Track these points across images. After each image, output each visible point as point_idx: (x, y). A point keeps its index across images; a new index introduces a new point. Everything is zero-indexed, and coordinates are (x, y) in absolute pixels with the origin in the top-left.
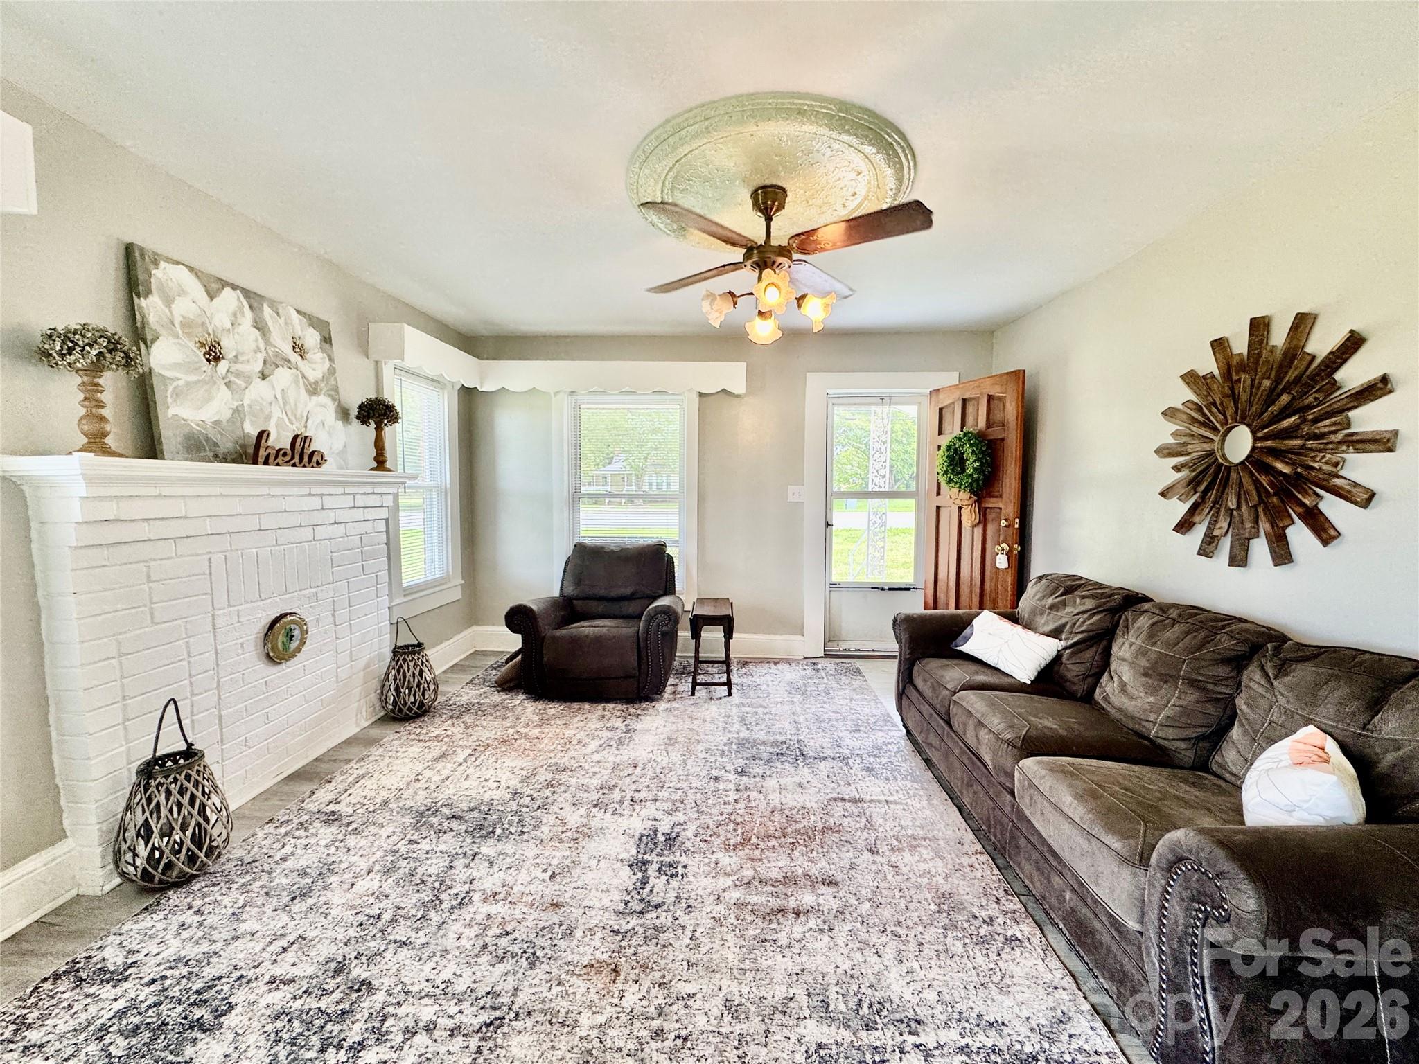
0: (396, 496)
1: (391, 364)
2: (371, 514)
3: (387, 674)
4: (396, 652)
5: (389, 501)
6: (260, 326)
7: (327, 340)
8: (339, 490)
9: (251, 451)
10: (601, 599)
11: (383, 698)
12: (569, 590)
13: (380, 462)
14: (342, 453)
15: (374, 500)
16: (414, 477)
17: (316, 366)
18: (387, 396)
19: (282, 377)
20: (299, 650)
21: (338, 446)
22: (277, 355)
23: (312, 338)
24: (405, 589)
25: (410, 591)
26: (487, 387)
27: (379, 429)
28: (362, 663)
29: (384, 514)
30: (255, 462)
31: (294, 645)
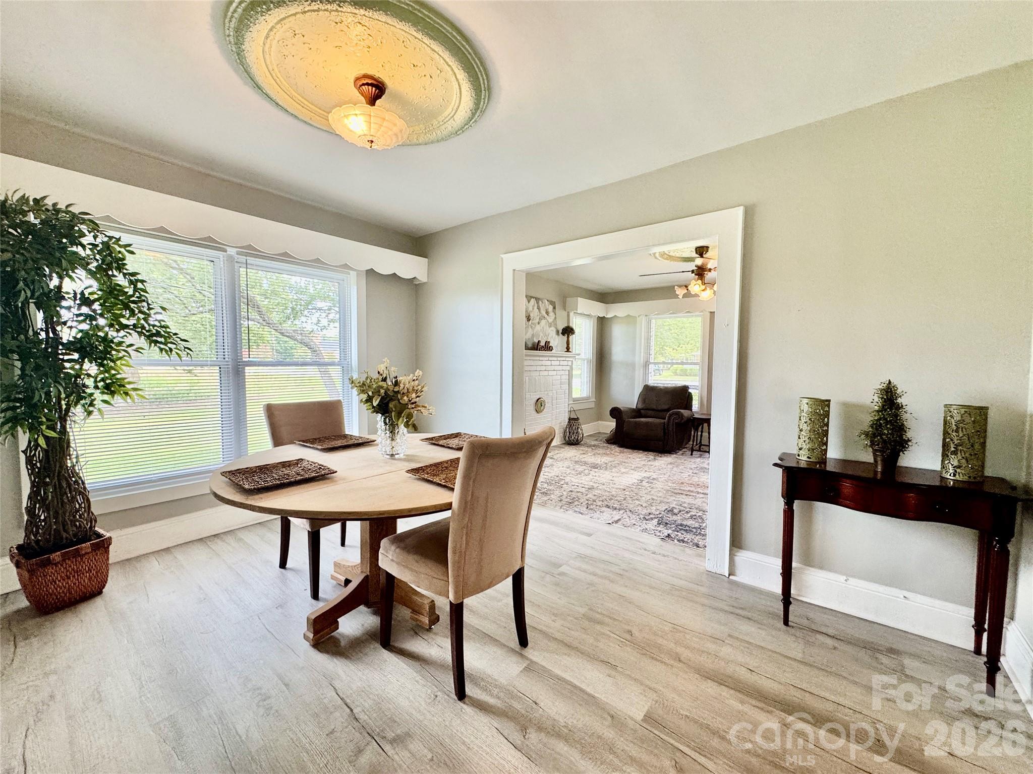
0: (572, 361)
1: (573, 312)
2: (564, 368)
3: (566, 428)
4: (570, 419)
5: (570, 363)
6: (539, 308)
7: (554, 308)
8: (556, 359)
9: (536, 346)
10: (653, 410)
11: (565, 437)
12: (640, 406)
13: (568, 349)
14: (557, 347)
15: (565, 363)
16: (579, 355)
17: (551, 318)
18: (571, 325)
19: (543, 322)
20: (543, 410)
21: (556, 344)
22: (542, 316)
23: (550, 308)
24: (573, 399)
25: (575, 400)
26: (608, 316)
27: (568, 337)
28: (559, 422)
29: (568, 368)
30: (537, 350)
31: (542, 408)
